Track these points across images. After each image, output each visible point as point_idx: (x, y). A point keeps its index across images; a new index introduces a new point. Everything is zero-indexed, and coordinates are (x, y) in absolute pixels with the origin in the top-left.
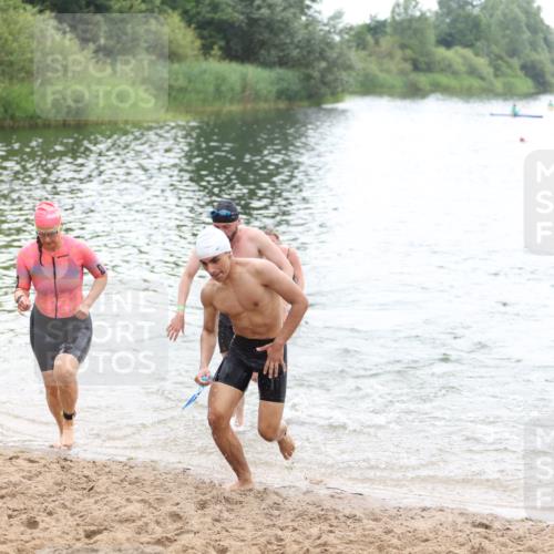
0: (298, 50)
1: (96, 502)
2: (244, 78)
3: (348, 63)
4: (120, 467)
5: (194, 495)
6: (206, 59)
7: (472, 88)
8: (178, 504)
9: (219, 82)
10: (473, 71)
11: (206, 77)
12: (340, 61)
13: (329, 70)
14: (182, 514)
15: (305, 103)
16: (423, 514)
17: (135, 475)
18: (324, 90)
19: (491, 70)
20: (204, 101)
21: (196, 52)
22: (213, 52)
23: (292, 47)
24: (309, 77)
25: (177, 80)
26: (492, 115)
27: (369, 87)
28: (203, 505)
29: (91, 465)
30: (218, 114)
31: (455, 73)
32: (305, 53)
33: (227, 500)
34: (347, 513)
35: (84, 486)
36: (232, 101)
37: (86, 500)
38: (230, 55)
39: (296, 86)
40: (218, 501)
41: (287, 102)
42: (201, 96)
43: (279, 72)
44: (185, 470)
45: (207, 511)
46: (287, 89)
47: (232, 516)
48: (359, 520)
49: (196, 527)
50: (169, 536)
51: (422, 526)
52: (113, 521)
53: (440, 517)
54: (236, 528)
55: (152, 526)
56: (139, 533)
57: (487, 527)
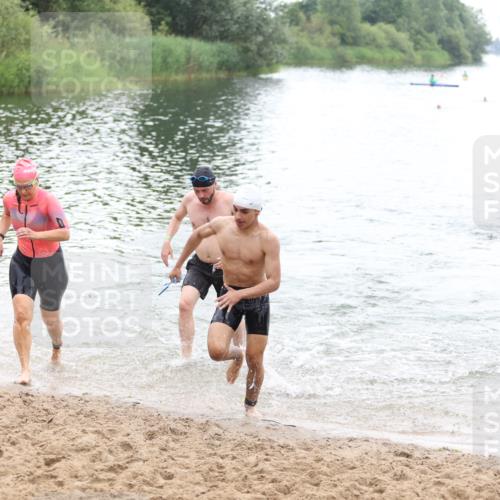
0: (237, 26)
1: (55, 433)
2: (188, 51)
3: (282, 37)
4: (76, 401)
5: (143, 426)
6: (155, 34)
7: (395, 61)
8: (128, 435)
9: (166, 54)
10: (395, 45)
11: (154, 49)
12: (275, 36)
13: (265, 43)
14: (132, 444)
15: (245, 74)
16: (350, 444)
17: (90, 408)
18: (260, 61)
19: (412, 44)
20: (153, 71)
22: (161, 28)
23: (232, 22)
24: (247, 50)
26: (412, 84)
27: (302, 59)
28: (151, 436)
29: (50, 399)
30: (165, 83)
31: (379, 47)
32: (243, 28)
33: (173, 431)
34: (281, 442)
35: (44, 418)
36: (177, 73)
37: (46, 431)
38: (175, 29)
39: (235, 59)
40: (165, 432)
41: (226, 73)
43: (220, 45)
44: (136, 404)
45: (154, 441)
46: (227, 61)
47: (177, 446)
48: (292, 450)
49: (145, 456)
50: (120, 463)
51: (350, 455)
52: (70, 450)
53: (365, 446)
54: (181, 457)
55: (106, 454)
56: (94, 461)
57: (408, 456)
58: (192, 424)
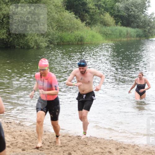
0: (142, 24)
1: (88, 148)
2: (127, 31)
4: (94, 139)
5: (115, 146)
6: (117, 26)
8: (110, 149)
9: (121, 32)
11: (117, 31)
12: (153, 27)
13: (150, 29)
14: (111, 152)
17: (99, 141)
18: (149, 34)
20: (116, 37)
21: (114, 24)
22: (118, 24)
23: (140, 22)
24: (145, 31)
25: (109, 31)
28: (117, 149)
29: (86, 138)
30: (120, 41)
32: (144, 24)
33: (124, 148)
35: (84, 144)
36: (124, 38)
37: (85, 148)
38: (123, 25)
39: (141, 34)
40: (122, 148)
41: (139, 38)
42: (115, 36)
43: (137, 29)
45: (118, 151)
46: (139, 34)
47: (125, 152)
52: (93, 153)
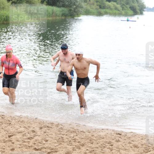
0: (68, 3)
1: (11, 127)
2: (53, 10)
3: (82, 6)
4: (18, 118)
5: (39, 125)
7: (116, 13)
8: (34, 128)
10: (116, 9)
12: (79, 6)
13: (76, 8)
14: (35, 131)
15: (70, 17)
17: (22, 120)
18: (75, 13)
19: (121, 8)
21: (39, 3)
22: (44, 3)
23: (66, 2)
24: (71, 10)
26: (121, 20)
27: (87, 13)
28: (41, 128)
29: (10, 117)
31: (111, 9)
32: (70, 3)
33: (48, 127)
34: (81, 130)
35: (8, 123)
36: (49, 17)
37: (9, 127)
38: (49, 4)
39: (67, 13)
40: (45, 127)
41: (64, 17)
43: (62, 8)
44: (36, 118)
45: (42, 130)
46: (65, 13)
47: (49, 131)
48: (85, 132)
49: (39, 134)
50: (32, 137)
51: (102, 134)
52: (16, 133)
53: (107, 131)
54: (50, 135)
55: (27, 134)
56: (23, 136)
57: (120, 134)
58: (53, 124)
